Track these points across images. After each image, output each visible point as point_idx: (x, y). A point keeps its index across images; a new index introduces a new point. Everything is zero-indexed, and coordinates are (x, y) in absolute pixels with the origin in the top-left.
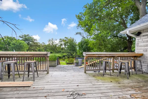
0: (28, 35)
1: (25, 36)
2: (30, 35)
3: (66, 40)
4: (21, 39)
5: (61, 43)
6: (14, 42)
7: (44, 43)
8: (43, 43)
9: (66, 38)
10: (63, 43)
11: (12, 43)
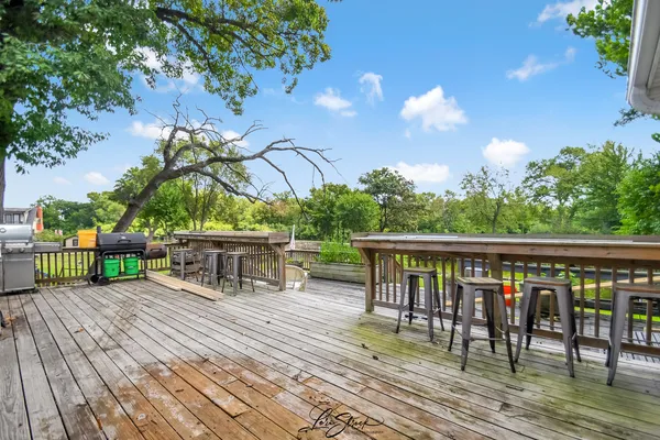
0: (384, 171)
1: (376, 174)
2: (391, 170)
3: (572, 165)
4: (363, 187)
5: (536, 186)
6: (342, 199)
7: (453, 195)
8: (448, 192)
9: (567, 151)
10: (551, 181)
11: (338, 204)
